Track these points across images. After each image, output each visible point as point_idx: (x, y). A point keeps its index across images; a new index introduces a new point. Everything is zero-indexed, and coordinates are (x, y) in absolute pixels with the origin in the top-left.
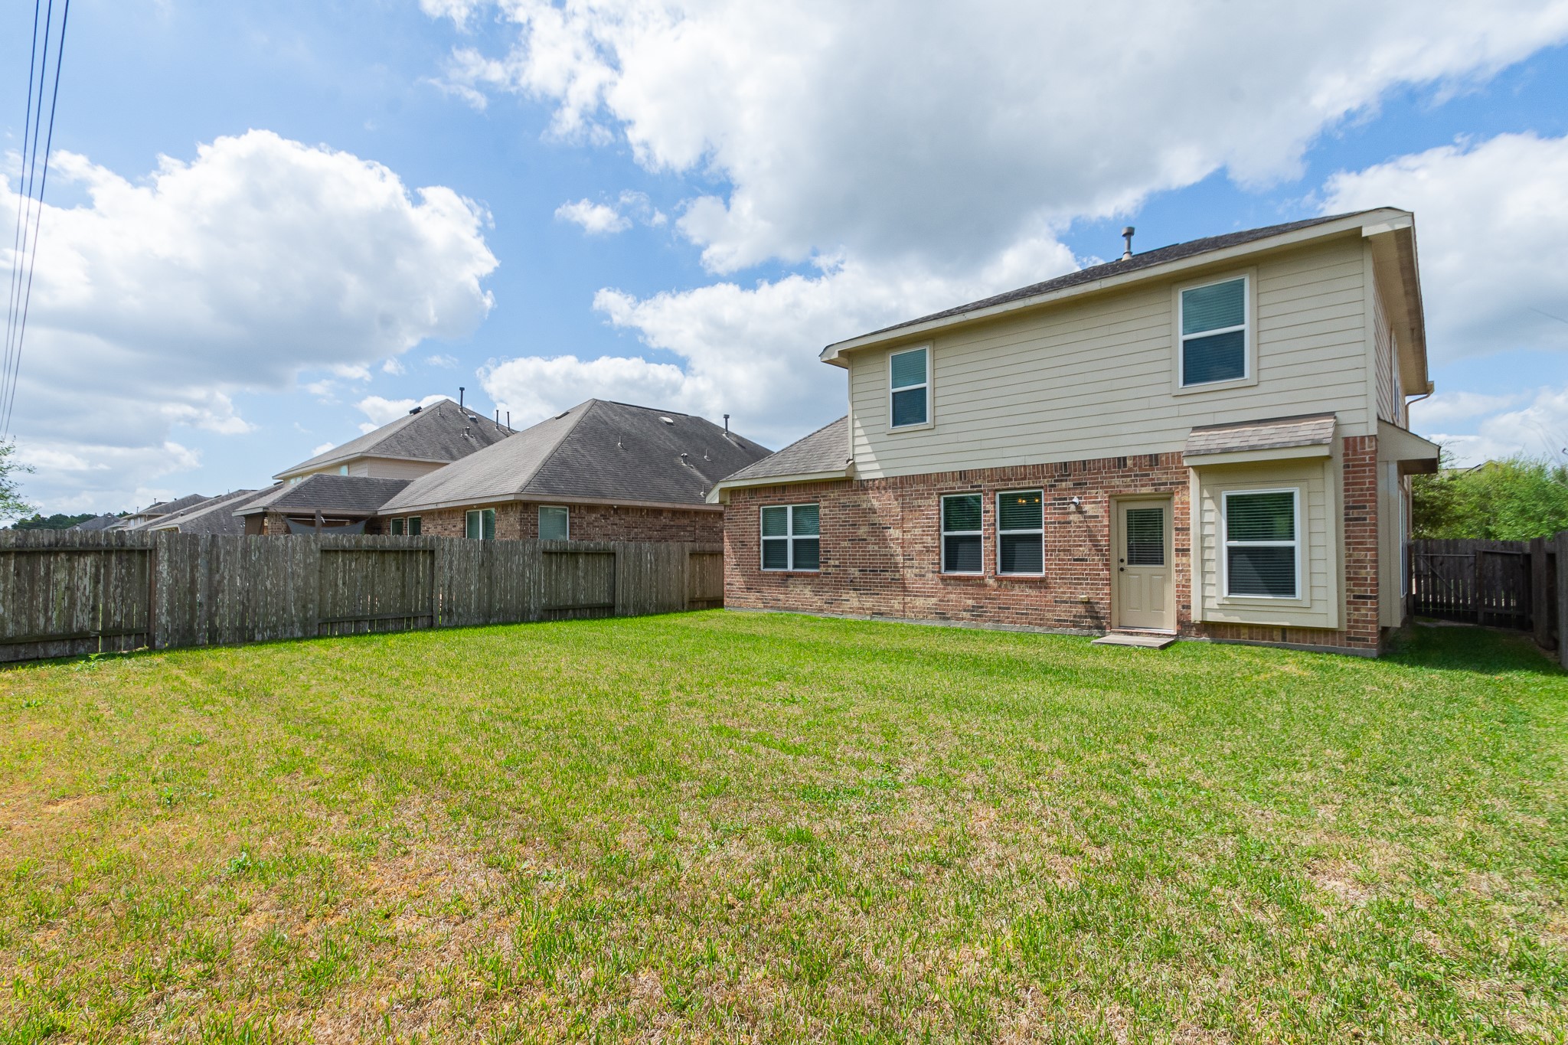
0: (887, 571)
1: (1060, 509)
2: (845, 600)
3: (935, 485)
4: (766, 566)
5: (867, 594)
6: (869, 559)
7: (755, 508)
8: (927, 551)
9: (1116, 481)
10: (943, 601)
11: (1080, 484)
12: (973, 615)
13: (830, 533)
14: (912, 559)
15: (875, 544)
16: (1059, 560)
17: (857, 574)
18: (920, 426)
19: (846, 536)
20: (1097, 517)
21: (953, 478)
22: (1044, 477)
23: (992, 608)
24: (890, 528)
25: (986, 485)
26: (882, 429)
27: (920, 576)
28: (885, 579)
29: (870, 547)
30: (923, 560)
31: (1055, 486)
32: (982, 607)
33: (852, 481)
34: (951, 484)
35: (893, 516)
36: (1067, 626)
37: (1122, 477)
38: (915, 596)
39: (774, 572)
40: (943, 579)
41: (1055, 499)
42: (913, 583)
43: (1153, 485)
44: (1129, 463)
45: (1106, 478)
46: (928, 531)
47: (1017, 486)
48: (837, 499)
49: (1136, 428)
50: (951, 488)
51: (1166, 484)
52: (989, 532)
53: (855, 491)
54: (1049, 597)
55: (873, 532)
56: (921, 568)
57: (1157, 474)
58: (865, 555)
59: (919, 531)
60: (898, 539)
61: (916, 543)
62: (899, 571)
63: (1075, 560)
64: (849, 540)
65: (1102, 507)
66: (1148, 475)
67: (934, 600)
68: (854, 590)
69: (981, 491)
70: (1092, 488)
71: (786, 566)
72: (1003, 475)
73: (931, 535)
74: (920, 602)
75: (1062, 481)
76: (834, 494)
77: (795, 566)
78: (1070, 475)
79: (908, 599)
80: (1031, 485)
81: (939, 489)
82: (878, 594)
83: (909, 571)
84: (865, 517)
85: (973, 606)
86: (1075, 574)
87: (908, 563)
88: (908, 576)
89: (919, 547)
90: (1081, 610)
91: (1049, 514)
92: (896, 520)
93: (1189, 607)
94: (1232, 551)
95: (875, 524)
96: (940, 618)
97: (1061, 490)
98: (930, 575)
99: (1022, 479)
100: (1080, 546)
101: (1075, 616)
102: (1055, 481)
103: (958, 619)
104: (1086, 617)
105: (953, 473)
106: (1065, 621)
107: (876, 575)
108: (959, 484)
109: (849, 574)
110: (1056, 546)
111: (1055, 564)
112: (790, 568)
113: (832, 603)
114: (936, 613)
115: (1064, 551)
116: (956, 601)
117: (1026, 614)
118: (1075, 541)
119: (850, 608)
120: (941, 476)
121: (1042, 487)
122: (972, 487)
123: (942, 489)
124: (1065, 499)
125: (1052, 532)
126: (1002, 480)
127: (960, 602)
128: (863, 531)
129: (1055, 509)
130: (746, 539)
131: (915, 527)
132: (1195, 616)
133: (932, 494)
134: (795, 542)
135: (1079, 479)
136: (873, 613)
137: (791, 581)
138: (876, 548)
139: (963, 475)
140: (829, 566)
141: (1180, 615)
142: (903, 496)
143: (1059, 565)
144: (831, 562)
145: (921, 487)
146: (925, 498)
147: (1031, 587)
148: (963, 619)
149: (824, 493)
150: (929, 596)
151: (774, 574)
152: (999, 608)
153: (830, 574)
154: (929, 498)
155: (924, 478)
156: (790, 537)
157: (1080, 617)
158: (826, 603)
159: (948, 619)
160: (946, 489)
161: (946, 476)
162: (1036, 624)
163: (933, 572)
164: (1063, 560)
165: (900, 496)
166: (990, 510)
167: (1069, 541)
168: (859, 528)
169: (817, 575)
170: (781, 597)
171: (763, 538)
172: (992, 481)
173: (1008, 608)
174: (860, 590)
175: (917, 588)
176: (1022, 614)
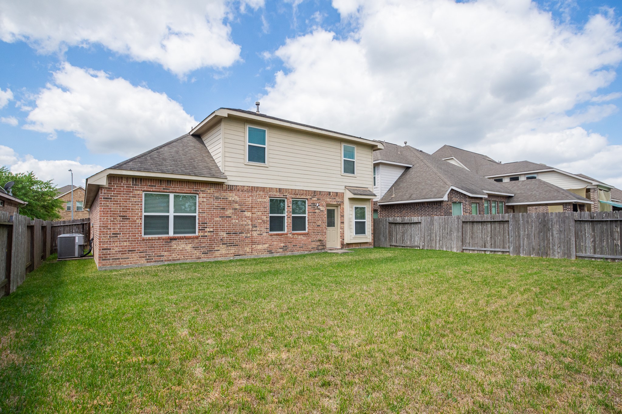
0: (243, 233)
1: (313, 207)
2: (217, 250)
3: (268, 193)
4: (145, 234)
5: (231, 246)
6: (233, 227)
7: (138, 192)
8: (264, 223)
9: (328, 200)
10: (271, 245)
11: (319, 199)
12: (283, 250)
13: (206, 213)
14: (257, 227)
15: (237, 219)
16: (313, 226)
17: (225, 235)
18: (262, 164)
19: (218, 215)
20: (323, 211)
21: (276, 191)
22: (309, 195)
23: (291, 246)
24: (245, 211)
25: (289, 196)
26: (242, 161)
27: (260, 234)
28: (242, 237)
29: (234, 221)
30: (262, 227)
31: (312, 199)
32: (287, 246)
33: (222, 185)
34: (275, 193)
35: (247, 205)
36: (315, 250)
37: (330, 198)
38: (258, 244)
39: (159, 238)
40: (271, 235)
41: (312, 204)
42: (257, 238)
43: (337, 202)
44: (331, 194)
45: (325, 198)
46: (265, 213)
47: (300, 197)
48: (212, 194)
49: (333, 183)
50: (275, 195)
51: (339, 202)
52: (287, 215)
53: (225, 190)
54: (310, 240)
55: (235, 213)
56: (261, 231)
57: (337, 198)
58: (230, 225)
59: (259, 213)
60: (249, 217)
61: (258, 219)
62: (249, 233)
63: (317, 226)
64: (220, 217)
65: (325, 208)
66: (335, 198)
67: (267, 245)
68: (223, 244)
69: (286, 198)
70: (322, 201)
71: (168, 233)
72: (295, 192)
73: (266, 215)
74: (260, 247)
75: (314, 197)
76: (211, 190)
77: (175, 233)
78: (316, 196)
79: (254, 246)
80: (304, 198)
81: (269, 195)
82: (238, 245)
83: (255, 232)
84: (231, 205)
85: (283, 246)
86: (317, 231)
87: (254, 229)
88: (254, 235)
89: (260, 221)
90: (319, 243)
91: (310, 209)
92: (249, 207)
93: (343, 240)
94: (356, 222)
95: (237, 209)
96: (270, 253)
97: (313, 201)
98: (265, 234)
99: (302, 195)
100: (319, 221)
101: (317, 246)
102: (312, 197)
103: (277, 253)
104: (320, 246)
105: (276, 188)
106: (314, 248)
107: (237, 235)
108: (278, 194)
109: (220, 236)
110: (312, 221)
111: (312, 228)
112: (171, 234)
113: (208, 253)
114: (268, 251)
115: (314, 223)
116: (277, 245)
117: (303, 247)
118: (317, 219)
119: (220, 254)
120: (271, 189)
121: (307, 199)
122: (283, 196)
123: (271, 195)
124: (315, 204)
125: (311, 216)
126: (295, 194)
127: (278, 245)
128: (229, 212)
129: (312, 207)
130: (128, 214)
131: (258, 211)
132: (346, 241)
133: (266, 197)
134: (175, 217)
135: (319, 197)
136: (235, 256)
137: (174, 242)
138: (237, 221)
139: (280, 190)
140: (206, 232)
141: (341, 241)
142: (252, 196)
143: (313, 228)
144: (208, 229)
145: (261, 193)
146: (263, 198)
147: (304, 237)
148: (279, 252)
149: (203, 189)
150: (264, 244)
151: (159, 239)
152: (293, 246)
153: (207, 236)
154: (265, 198)
155: (263, 189)
156: (171, 214)
157: (319, 246)
158: (203, 253)
159: (273, 253)
160: (273, 195)
161: (273, 189)
162: (306, 250)
163: (266, 232)
164: (314, 226)
165: (251, 196)
166: (288, 206)
167: (316, 219)
168: (227, 211)
169: (197, 238)
170: (166, 253)
171: (144, 214)
172: (291, 194)
173: (297, 246)
174: (227, 244)
175: (259, 240)
176: (301, 247)
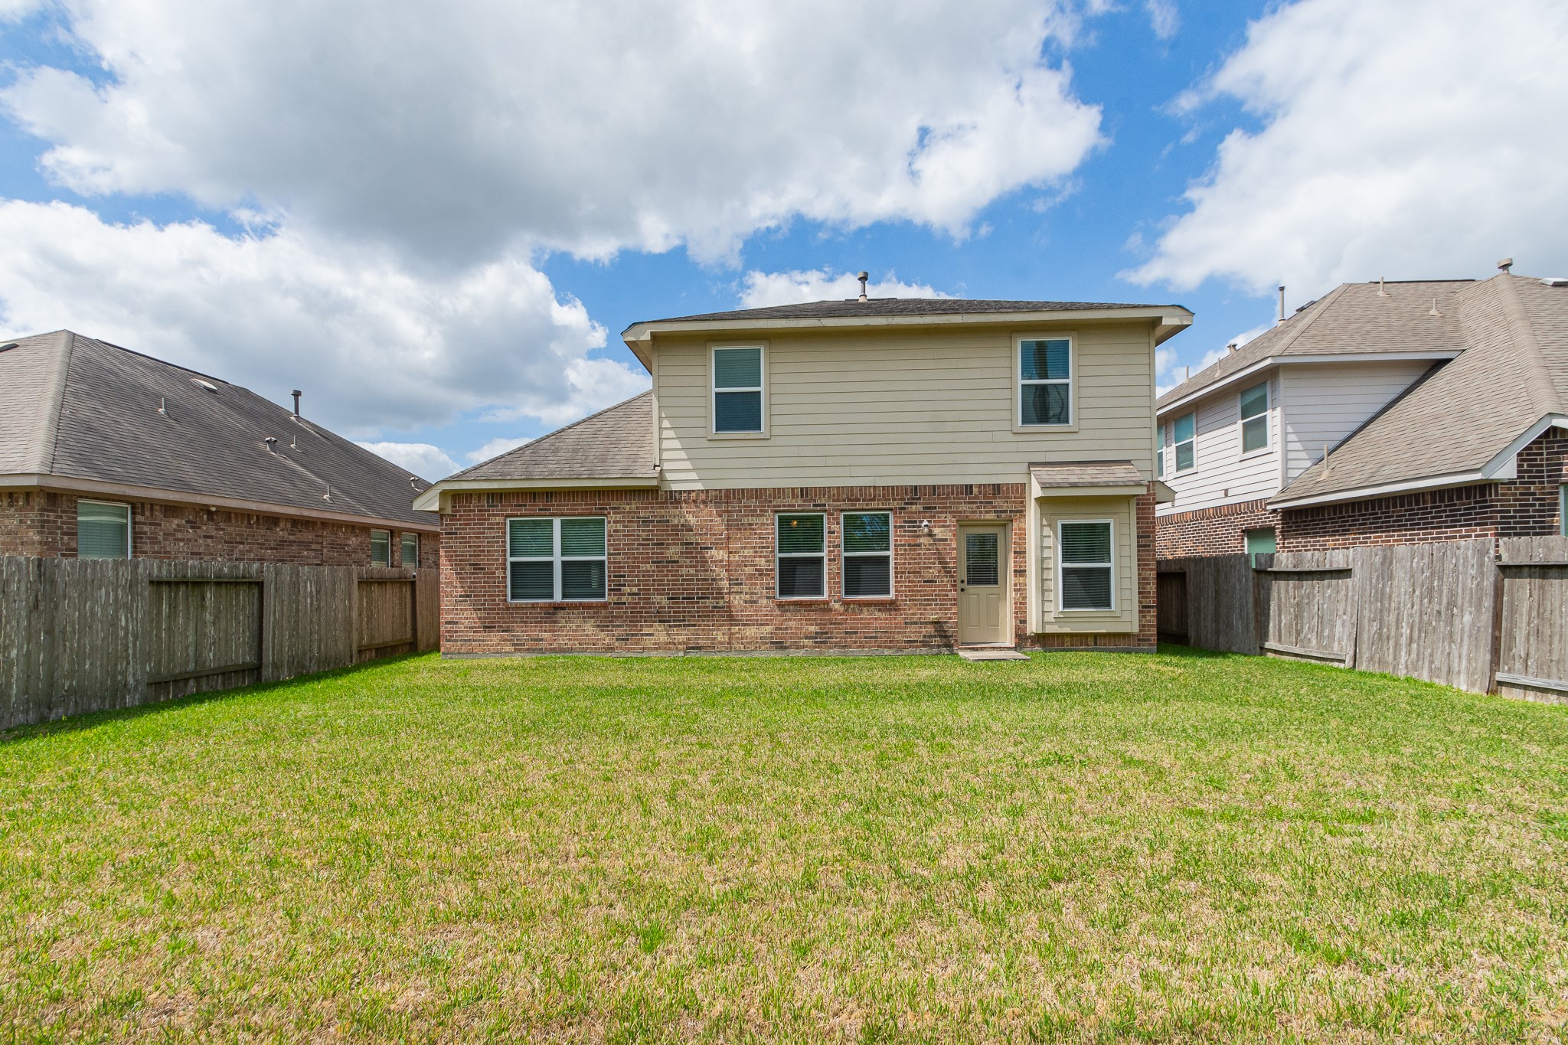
0: (708, 598)
1: (910, 531)
2: (647, 635)
3: (770, 502)
4: (513, 597)
5: (680, 626)
6: (683, 585)
7: (498, 519)
8: (760, 575)
9: (963, 507)
10: (780, 629)
11: (929, 508)
12: (816, 643)
13: (623, 554)
14: (741, 584)
15: (691, 567)
16: (909, 582)
17: (665, 602)
18: (753, 434)
19: (648, 558)
20: (946, 540)
21: (793, 495)
22: (894, 500)
23: (838, 633)
24: (711, 548)
25: (830, 505)
26: (701, 432)
27: (751, 602)
28: (704, 607)
29: (684, 571)
30: (755, 584)
31: (905, 508)
32: (826, 633)
33: (657, 491)
34: (790, 501)
35: (715, 535)
36: (917, 647)
37: (969, 503)
38: (745, 625)
39: (533, 604)
40: (780, 605)
41: (905, 522)
42: (742, 611)
43: (996, 512)
44: (975, 490)
45: (954, 503)
46: (762, 552)
47: (865, 507)
48: (635, 512)
49: (982, 458)
50: (789, 506)
51: (1006, 511)
52: (832, 554)
53: (662, 503)
54: (899, 619)
55: (687, 553)
56: (752, 593)
57: (999, 503)
58: (676, 580)
59: (748, 552)
60: (722, 561)
61: (746, 566)
62: (723, 598)
63: (925, 582)
64: (653, 562)
65: (951, 531)
66: (991, 503)
67: (769, 629)
68: (660, 621)
69: (825, 511)
70: (942, 513)
71: (551, 596)
72: (851, 494)
73: (765, 557)
74: (751, 632)
75: (912, 504)
76: (631, 506)
77: (564, 596)
78: (919, 499)
79: (735, 629)
80: (880, 506)
81: (774, 506)
82: (695, 625)
83: (737, 597)
84: (677, 535)
85: (816, 633)
86: (925, 595)
87: (735, 588)
88: (736, 602)
89: (749, 570)
90: (931, 630)
91: (899, 536)
92: (721, 539)
93: (1025, 622)
94: (1066, 572)
95: (692, 544)
96: (777, 648)
97: (911, 513)
98: (765, 601)
99: (871, 500)
100: (930, 568)
101: (925, 636)
102: (905, 504)
103: (798, 648)
104: (935, 636)
105: (793, 489)
106: (915, 641)
107: (692, 603)
108: (800, 501)
109: (654, 603)
110: (906, 568)
111: (905, 586)
112: (558, 597)
113: (628, 639)
114: (772, 643)
115: (914, 573)
116: (796, 628)
117: (876, 637)
118: (924, 563)
119: (655, 644)
120: (778, 492)
121: (891, 510)
122: (814, 505)
123: (779, 506)
124: (915, 522)
125: (902, 554)
126: (849, 500)
127: (801, 629)
128: (673, 552)
129: (905, 531)
130: (483, 560)
131: (745, 548)
132: (1033, 627)
133: (766, 511)
134: (564, 563)
135: (929, 503)
136: (688, 648)
137: (561, 614)
138: (692, 571)
139: (804, 492)
140: (624, 594)
141: (1017, 628)
142: (728, 511)
143: (909, 586)
144: (627, 589)
145: (753, 503)
146: (758, 515)
147: (880, 610)
148: (804, 647)
149: (615, 503)
150: (762, 625)
151: (533, 607)
152: (846, 633)
153: (625, 603)
154: (763, 516)
155: (758, 493)
156: (557, 559)
157: (930, 636)
158: (617, 640)
159: (786, 648)
160: (784, 506)
161: (784, 492)
162: (886, 647)
163: (768, 598)
164: (913, 582)
165: (725, 511)
166: (833, 531)
167: (919, 563)
168: (668, 549)
169: (605, 606)
170: (546, 635)
171: (510, 559)
172: (838, 500)
173: (856, 633)
174: (669, 621)
175: (748, 615)
176: (871, 637)
